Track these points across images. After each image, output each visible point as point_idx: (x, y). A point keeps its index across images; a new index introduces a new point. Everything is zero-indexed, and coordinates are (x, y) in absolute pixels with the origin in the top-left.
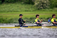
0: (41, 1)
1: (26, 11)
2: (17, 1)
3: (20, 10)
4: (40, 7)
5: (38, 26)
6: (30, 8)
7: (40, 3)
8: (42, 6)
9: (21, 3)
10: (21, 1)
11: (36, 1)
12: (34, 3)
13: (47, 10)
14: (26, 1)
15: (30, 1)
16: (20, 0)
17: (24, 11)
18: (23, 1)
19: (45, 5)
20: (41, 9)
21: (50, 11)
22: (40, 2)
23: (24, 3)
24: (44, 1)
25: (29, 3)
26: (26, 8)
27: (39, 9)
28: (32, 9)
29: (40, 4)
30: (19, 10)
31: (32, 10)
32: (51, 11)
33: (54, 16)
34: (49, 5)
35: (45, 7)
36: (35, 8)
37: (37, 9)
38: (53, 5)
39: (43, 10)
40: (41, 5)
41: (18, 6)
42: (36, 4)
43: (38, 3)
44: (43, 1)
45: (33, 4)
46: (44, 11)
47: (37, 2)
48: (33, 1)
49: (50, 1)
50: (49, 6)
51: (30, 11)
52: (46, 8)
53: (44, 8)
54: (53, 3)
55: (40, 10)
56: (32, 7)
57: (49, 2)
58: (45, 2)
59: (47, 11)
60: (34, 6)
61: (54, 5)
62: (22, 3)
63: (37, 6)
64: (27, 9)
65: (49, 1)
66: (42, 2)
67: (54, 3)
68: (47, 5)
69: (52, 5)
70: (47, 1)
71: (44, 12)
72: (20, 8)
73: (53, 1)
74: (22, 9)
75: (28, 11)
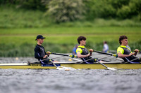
0: (63, 3)
1: (26, 27)
2: (5, 3)
3: (12, 24)
4: (61, 18)
5: (85, 63)
6: (35, 20)
7: (61, 7)
8: (67, 15)
9: (14, 8)
10: (14, 3)
11: (51, 2)
12: (47, 7)
13: (78, 23)
14: (25, 3)
15: (35, 2)
16: (10, 1)
17: (21, 28)
18: (19, 3)
19: (74, 12)
20: (64, 21)
21: (85, 26)
22: (62, 5)
23: (21, 8)
24: (71, 3)
25: (34, 8)
26: (25, 19)
27: (58, 22)
28: (41, 23)
29: (62, 10)
30: (10, 25)
31: (41, 25)
32: (89, 26)
33: (124, 40)
34: (85, 12)
35: (72, 18)
36: (49, 18)
37: (55, 21)
38: (94, 11)
39: (69, 23)
40: (65, 11)
41: (6, 16)
42: (51, 9)
43: (57, 7)
44: (69, 3)
45: (44, 9)
46: (70, 26)
47: (54, 5)
48: (43, 1)
49: (86, 2)
50: (83, 14)
51: (36, 27)
52: (76, 19)
53: (71, 20)
54: (93, 8)
55: (62, 24)
56: (40, 18)
57: (84, 5)
58: (74, 5)
59: (79, 27)
60: (45, 14)
61: (96, 13)
62: (17, 7)
63: (54, 14)
64: (29, 23)
65: (83, 2)
66: (66, 5)
67: (97, 7)
68: (77, 12)
69: (92, 13)
70: (77, 2)
71: (71, 30)
72: (12, 20)
73: (93, 4)
74: (17, 22)
75: (31, 27)
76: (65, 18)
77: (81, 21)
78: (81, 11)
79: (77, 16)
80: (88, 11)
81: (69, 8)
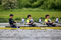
4: (7, 7)
8: (10, 6)
11: (3, 1)
13: (15, 10)
19: (13, 5)
20: (9, 9)
21: (18, 11)
22: (8, 2)
27: (6, 9)
29: (8, 4)
32: (20, 11)
35: (12, 7)
37: (5, 9)
38: (22, 4)
40: (9, 5)
43: (6, 2)
46: (12, 11)
50: (17, 6)
52: (14, 8)
53: (12, 8)
54: (22, 3)
55: (7, 10)
58: (13, 2)
59: (15, 11)
63: (4, 6)
66: (10, 2)
69: (21, 5)
70: (15, 1)
73: (22, 1)
76: (9, 7)
77: (16, 9)
78: (16, 4)
79: (14, 7)
80: (19, 4)
81: (11, 3)
